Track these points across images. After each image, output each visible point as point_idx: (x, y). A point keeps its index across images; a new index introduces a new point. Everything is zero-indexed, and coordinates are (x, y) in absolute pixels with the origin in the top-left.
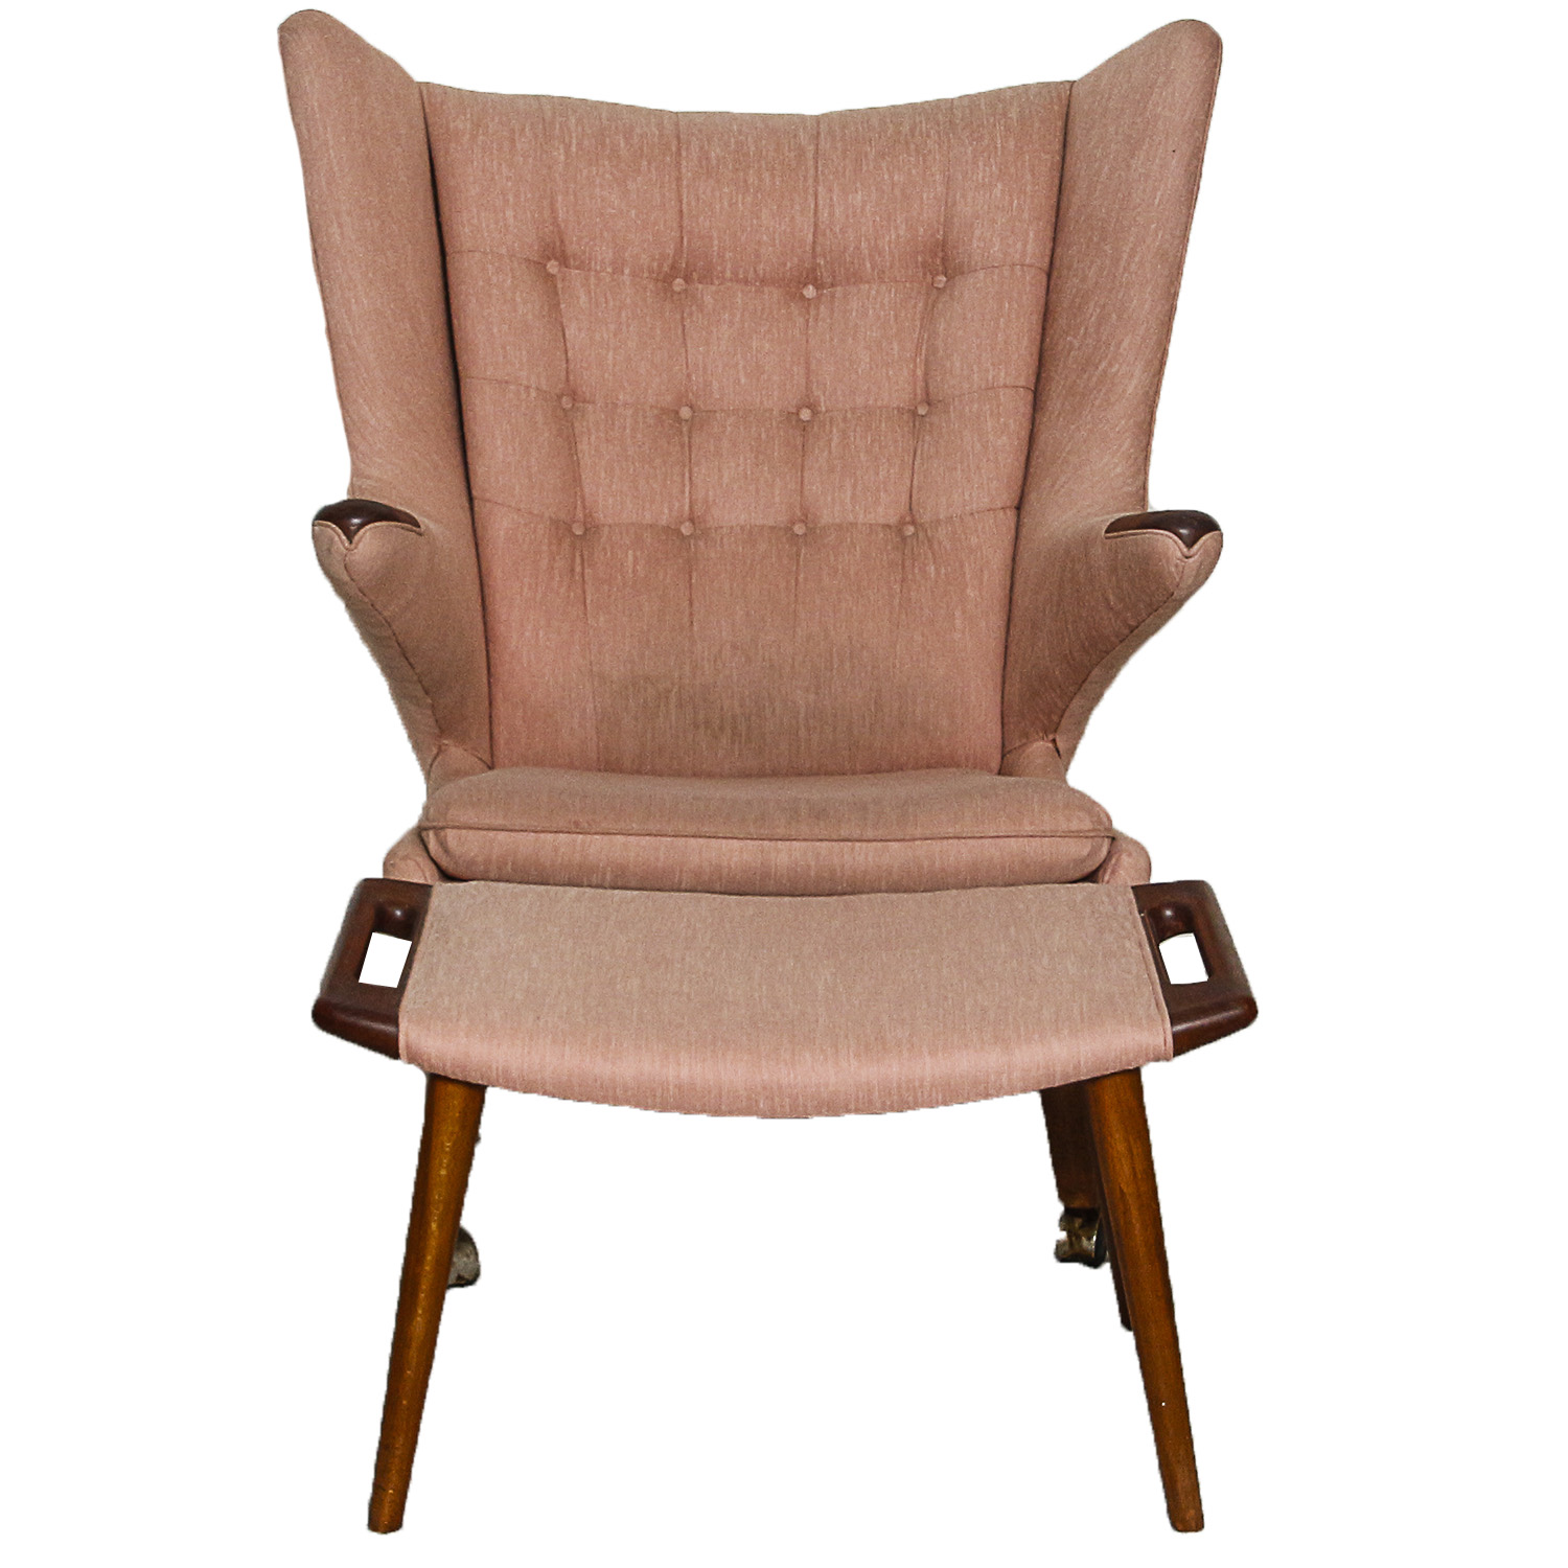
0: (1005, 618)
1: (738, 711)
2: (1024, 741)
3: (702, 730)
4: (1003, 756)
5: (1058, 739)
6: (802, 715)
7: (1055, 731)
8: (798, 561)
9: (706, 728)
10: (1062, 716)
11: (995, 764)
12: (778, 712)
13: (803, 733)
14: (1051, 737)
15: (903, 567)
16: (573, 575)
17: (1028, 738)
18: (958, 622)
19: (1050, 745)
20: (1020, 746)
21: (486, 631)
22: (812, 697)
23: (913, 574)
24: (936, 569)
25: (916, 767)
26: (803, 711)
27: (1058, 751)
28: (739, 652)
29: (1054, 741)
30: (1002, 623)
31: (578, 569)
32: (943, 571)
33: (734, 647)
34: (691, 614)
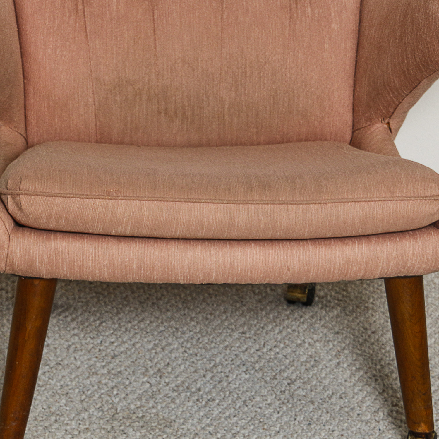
0: (356, 42)
1: (186, 104)
2: (368, 123)
3: (163, 115)
4: (353, 132)
5: (391, 123)
6: (226, 107)
7: (390, 117)
8: (222, 4)
9: (166, 114)
10: (396, 109)
11: (348, 138)
12: (211, 104)
13: (227, 117)
14: (386, 121)
15: (291, 10)
16: (77, 13)
17: (371, 121)
18: (327, 46)
19: (386, 126)
20: (365, 127)
21: (21, 47)
22: (233, 94)
23: (297, 14)
24: (311, 10)
25: (299, 140)
26: (227, 103)
27: (390, 129)
28: (187, 65)
29: (388, 123)
30: (354, 47)
31: (80, 7)
32: (317, 11)
33: (184, 62)
34: (155, 39)
